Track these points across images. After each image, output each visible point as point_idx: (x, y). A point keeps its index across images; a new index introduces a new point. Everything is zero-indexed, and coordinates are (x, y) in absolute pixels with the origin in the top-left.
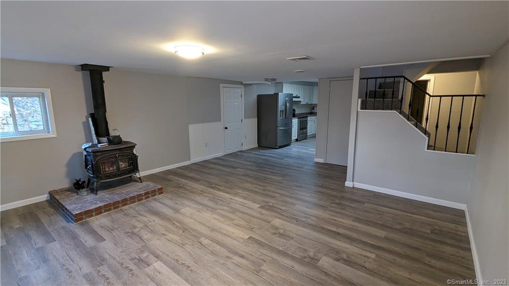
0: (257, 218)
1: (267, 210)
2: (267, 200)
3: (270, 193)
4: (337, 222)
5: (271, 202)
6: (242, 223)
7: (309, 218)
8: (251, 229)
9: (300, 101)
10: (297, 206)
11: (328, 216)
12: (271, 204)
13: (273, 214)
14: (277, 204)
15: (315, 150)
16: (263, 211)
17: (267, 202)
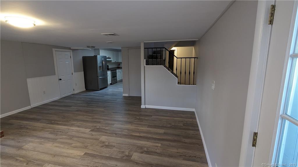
0: (89, 138)
1: (96, 131)
2: (95, 125)
3: (97, 120)
4: (139, 130)
5: (98, 126)
6: (78, 144)
7: (123, 131)
8: (86, 147)
9: (111, 61)
10: (115, 125)
11: (134, 127)
12: (98, 127)
13: (100, 133)
14: (102, 126)
15: (123, 89)
16: (94, 133)
17: (95, 126)
